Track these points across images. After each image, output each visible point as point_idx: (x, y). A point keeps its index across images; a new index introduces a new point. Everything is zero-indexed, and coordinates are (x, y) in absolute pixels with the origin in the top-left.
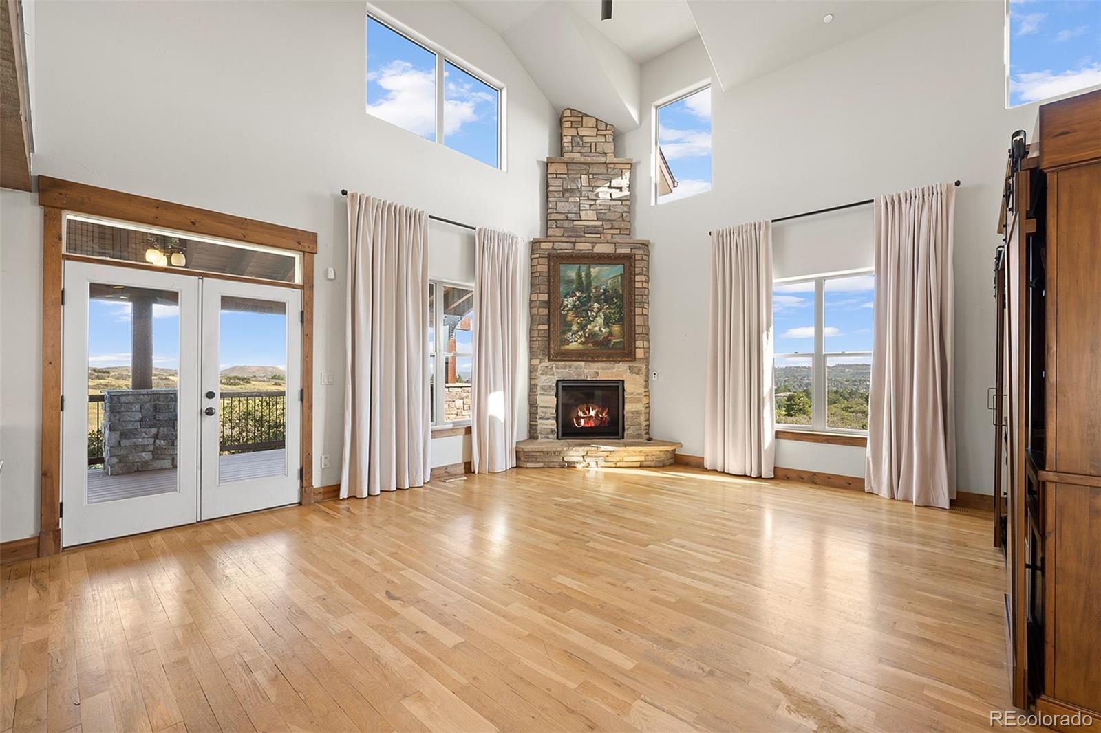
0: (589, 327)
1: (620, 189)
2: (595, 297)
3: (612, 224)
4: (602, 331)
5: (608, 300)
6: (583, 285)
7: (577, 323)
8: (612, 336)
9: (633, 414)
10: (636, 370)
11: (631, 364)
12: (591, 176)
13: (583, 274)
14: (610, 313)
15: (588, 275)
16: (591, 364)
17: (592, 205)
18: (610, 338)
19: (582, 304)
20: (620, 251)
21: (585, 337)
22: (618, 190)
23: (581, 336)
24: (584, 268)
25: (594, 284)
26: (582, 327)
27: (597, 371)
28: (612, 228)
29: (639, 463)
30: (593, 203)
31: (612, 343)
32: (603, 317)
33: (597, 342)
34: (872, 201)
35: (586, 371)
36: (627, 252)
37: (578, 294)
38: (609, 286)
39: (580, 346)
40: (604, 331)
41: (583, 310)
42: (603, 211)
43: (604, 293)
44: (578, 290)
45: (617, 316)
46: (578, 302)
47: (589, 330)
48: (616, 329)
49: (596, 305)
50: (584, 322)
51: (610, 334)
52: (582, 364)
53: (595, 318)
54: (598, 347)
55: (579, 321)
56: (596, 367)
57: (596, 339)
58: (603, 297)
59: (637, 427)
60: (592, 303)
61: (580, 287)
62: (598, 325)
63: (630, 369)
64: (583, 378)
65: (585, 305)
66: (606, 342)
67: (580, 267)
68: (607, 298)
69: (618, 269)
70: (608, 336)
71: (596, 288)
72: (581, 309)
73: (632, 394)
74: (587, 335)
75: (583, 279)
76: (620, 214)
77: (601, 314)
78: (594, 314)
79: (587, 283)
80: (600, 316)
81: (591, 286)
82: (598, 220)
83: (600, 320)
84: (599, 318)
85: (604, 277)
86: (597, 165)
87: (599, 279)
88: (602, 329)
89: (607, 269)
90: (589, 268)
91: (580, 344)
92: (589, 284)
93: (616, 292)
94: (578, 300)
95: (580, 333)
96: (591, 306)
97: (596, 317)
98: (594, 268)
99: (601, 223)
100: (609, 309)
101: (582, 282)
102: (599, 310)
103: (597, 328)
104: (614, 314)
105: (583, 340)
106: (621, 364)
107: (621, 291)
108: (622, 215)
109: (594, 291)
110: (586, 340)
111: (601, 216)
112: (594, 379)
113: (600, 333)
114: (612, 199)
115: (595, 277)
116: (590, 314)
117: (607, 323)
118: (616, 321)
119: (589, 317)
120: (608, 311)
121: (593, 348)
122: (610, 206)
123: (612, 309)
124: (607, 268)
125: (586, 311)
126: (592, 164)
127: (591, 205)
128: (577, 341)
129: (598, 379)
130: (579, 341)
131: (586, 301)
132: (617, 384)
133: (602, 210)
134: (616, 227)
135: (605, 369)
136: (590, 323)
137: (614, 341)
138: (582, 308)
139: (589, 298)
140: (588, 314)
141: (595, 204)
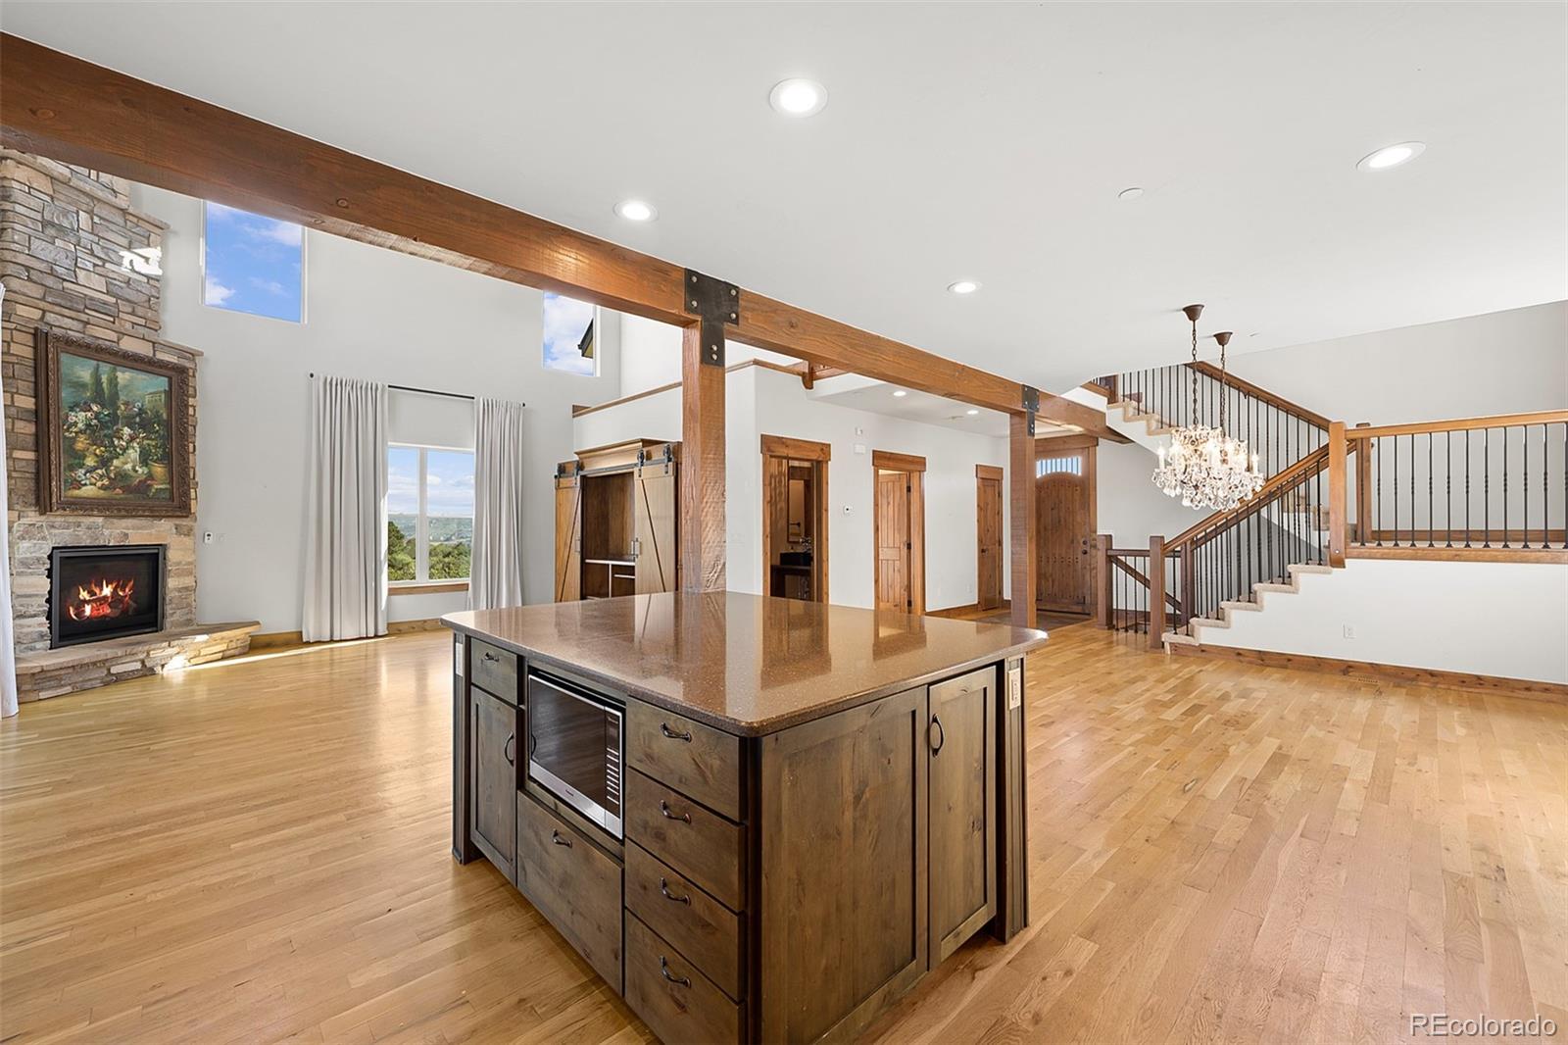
0: (115, 462)
1: (147, 259)
2: (125, 417)
3: (134, 308)
4: (137, 471)
5: (145, 426)
6: (104, 396)
7: (96, 455)
8: (153, 479)
9: (180, 592)
10: (185, 530)
11: (178, 521)
12: (96, 219)
13: (104, 378)
14: (149, 445)
15: (113, 381)
16: (115, 521)
17: (98, 265)
18: (149, 482)
19: (103, 425)
20: (161, 356)
21: (109, 478)
22: (143, 260)
23: (101, 477)
24: (105, 368)
25: (122, 397)
26: (104, 462)
27: (126, 531)
28: (133, 313)
29: (221, 654)
30: (100, 263)
31: (153, 490)
32: (138, 450)
33: (129, 486)
34: (473, 398)
35: (106, 532)
36: (172, 360)
37: (95, 409)
38: (147, 405)
39: (102, 492)
40: (140, 471)
41: (105, 436)
42: (118, 283)
43: (139, 414)
44: (95, 402)
45: (160, 451)
46: (95, 421)
47: (116, 467)
48: (159, 469)
49: (127, 431)
50: (106, 454)
51: (150, 476)
52: (100, 520)
53: (125, 450)
54: (131, 496)
55: (98, 451)
56: (124, 525)
57: (129, 482)
58: (138, 419)
59: (186, 610)
60: (120, 426)
61: (98, 396)
62: (129, 461)
63: (176, 529)
64: (102, 543)
65: (108, 428)
66: (143, 487)
67: (98, 365)
68: (142, 422)
69: (161, 383)
70: (146, 480)
71: (126, 404)
72: (102, 433)
73: (179, 563)
74: (112, 475)
75: (105, 385)
76: (146, 298)
77: (135, 445)
78: (124, 444)
79: (110, 392)
80: (133, 448)
81: (118, 399)
82: (108, 293)
83: (134, 454)
84: (131, 451)
85: (138, 390)
86: (106, 206)
87: (131, 391)
88: (137, 468)
89: (145, 379)
90: (115, 370)
91: (99, 488)
92: (115, 396)
93: (157, 415)
94: (95, 419)
95: (99, 471)
96: (118, 430)
97: (127, 448)
98: (123, 372)
99: (114, 300)
100: (148, 439)
101: (103, 390)
102: (132, 439)
103: (129, 466)
104: (155, 447)
105: (106, 482)
106: (162, 521)
107: (165, 416)
108: (150, 300)
109: (123, 407)
110: (111, 484)
111: (114, 289)
112: (122, 544)
113: (132, 473)
114: (133, 270)
115: (125, 386)
116: (116, 442)
117: (144, 459)
118: (158, 458)
119: (115, 447)
120: (146, 442)
121: (122, 496)
122: (130, 279)
123: (153, 440)
124: (144, 377)
125: (111, 437)
126: (99, 200)
127: (95, 265)
128: (95, 484)
129: (127, 544)
130: (99, 484)
131: (110, 421)
132: (156, 551)
133: (115, 279)
134: (140, 314)
135: (139, 529)
136: (117, 458)
137: (156, 487)
138: (102, 431)
139: (114, 418)
140: (113, 442)
141: (103, 266)
